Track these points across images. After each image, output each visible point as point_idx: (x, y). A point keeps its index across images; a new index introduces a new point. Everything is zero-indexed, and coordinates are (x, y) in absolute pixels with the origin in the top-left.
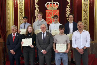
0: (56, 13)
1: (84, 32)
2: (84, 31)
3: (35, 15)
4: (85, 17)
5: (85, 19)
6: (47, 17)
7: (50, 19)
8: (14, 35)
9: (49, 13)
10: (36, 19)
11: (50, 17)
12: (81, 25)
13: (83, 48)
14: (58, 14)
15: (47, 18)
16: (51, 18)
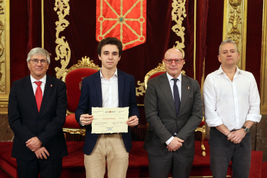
0: (135, 5)
1: (240, 75)
2: (239, 73)
3: (55, 9)
4: (235, 24)
5: (232, 33)
6: (101, 19)
7: (114, 27)
8: (39, 84)
9: (109, 5)
10: (57, 23)
11: (111, 19)
12: (232, 51)
13: (244, 127)
14: (142, 8)
15: (101, 22)
16: (115, 22)
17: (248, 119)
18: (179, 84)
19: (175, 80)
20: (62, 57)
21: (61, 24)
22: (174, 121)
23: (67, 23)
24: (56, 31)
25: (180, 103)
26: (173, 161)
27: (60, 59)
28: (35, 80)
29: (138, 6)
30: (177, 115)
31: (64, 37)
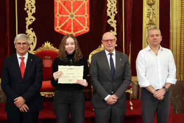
0: (81, 6)
1: (162, 52)
2: (162, 50)
3: (25, 9)
4: (151, 18)
5: (149, 24)
6: (58, 16)
7: (67, 21)
9: (63, 5)
10: (26, 19)
11: (64, 16)
13: (164, 87)
14: (86, 8)
15: (58, 18)
16: (67, 18)
17: (167, 82)
19: (111, 54)
21: (30, 20)
22: (111, 83)
23: (34, 19)
24: (26, 24)
25: (115, 70)
26: (111, 111)
28: (20, 56)
29: (84, 6)
30: (113, 78)
31: (32, 29)
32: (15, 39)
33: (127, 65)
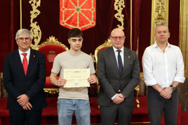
3: (30, 2)
4: (160, 12)
5: (158, 19)
6: (63, 9)
10: (31, 12)
12: (165, 32)
17: (175, 80)
18: (122, 54)
19: (119, 51)
20: (35, 37)
21: (35, 13)
23: (39, 12)
24: (30, 18)
25: (123, 68)
27: (34, 38)
30: (121, 76)
31: (36, 23)
32: (17, 34)
33: (136, 62)
